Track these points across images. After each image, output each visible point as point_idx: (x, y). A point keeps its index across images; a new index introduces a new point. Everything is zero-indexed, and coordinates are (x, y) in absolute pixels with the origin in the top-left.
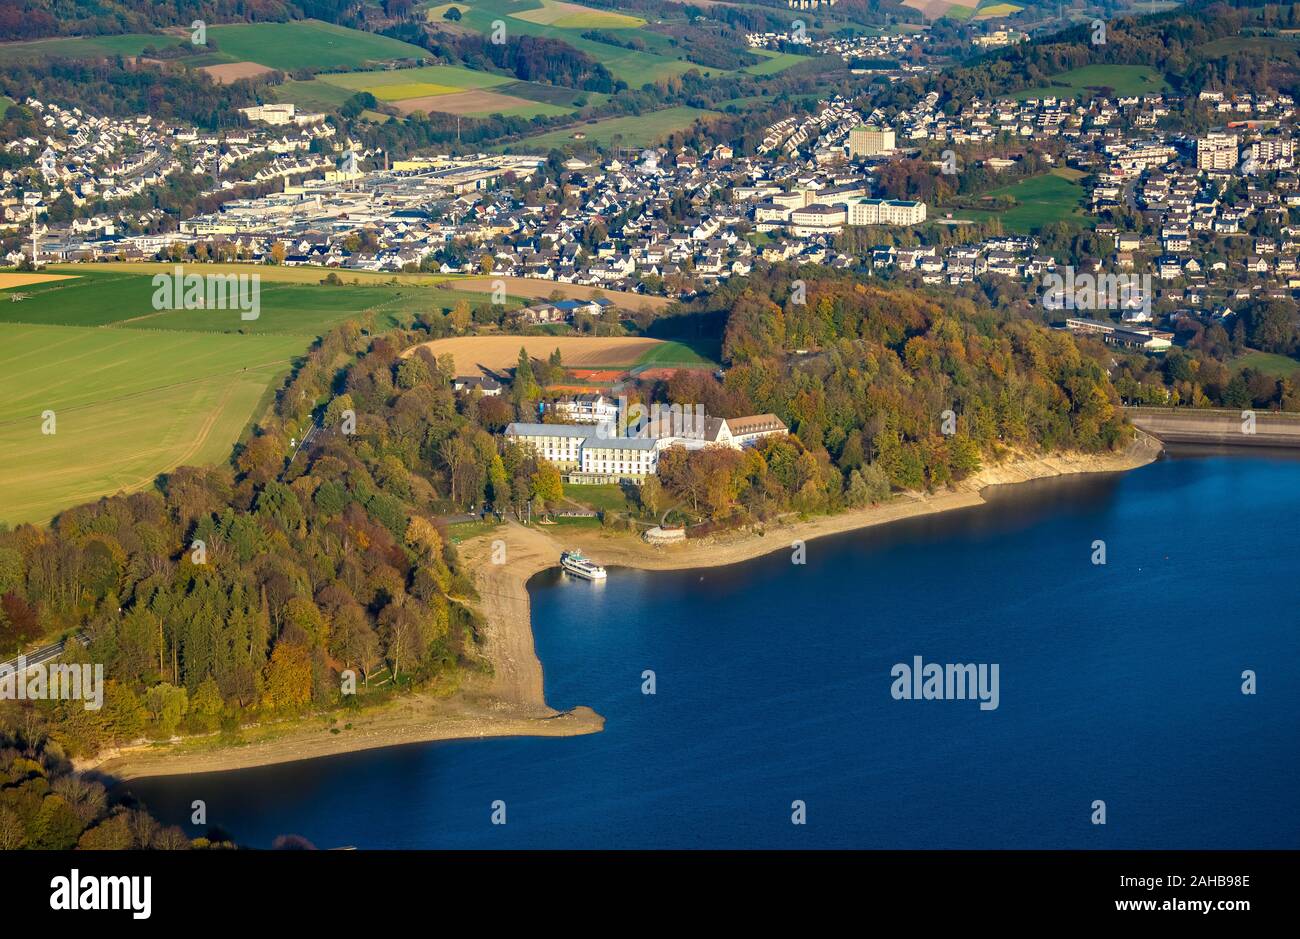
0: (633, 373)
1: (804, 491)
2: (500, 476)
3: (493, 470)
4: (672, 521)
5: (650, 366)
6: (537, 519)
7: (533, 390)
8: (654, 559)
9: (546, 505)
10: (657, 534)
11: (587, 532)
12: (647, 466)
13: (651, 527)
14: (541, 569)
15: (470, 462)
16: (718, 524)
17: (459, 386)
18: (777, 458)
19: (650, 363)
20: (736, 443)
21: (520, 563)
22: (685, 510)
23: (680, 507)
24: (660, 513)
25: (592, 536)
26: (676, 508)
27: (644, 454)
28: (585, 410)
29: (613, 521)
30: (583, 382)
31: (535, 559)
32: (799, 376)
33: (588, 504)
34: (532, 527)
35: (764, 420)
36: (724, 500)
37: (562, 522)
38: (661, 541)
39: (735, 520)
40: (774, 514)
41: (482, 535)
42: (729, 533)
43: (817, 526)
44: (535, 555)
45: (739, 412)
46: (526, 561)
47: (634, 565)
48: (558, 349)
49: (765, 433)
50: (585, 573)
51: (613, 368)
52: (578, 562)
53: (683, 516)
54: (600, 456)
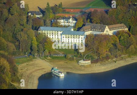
0: (83, 10)
1: (130, 48)
2: (35, 43)
3: (33, 42)
4: (87, 58)
5: (90, 8)
6: (46, 57)
7: (52, 16)
8: (80, 70)
9: (49, 52)
10: (82, 62)
11: (61, 61)
12: (82, 40)
13: (81, 60)
14: (45, 73)
15: (26, 39)
16: (101, 59)
17: (30, 14)
18: (122, 38)
19: (90, 6)
20: (111, 33)
21: (38, 71)
22: (92, 54)
23: (90, 54)
24: (84, 55)
25: (62, 63)
26: (89, 54)
27: (81, 37)
28: (66, 22)
29: (69, 58)
30: (68, 13)
31: (43, 70)
32: (132, 12)
33: (63, 52)
34: (44, 59)
35: (120, 26)
36: (104, 51)
37: (53, 58)
38: (83, 64)
39: (107, 58)
40: (120, 55)
41: (28, 62)
42: (105, 62)
43: (134, 59)
44: (43, 69)
45: (113, 23)
46: (40, 71)
47: (74, 72)
48: (61, 2)
49: (120, 30)
50: (58, 75)
51: (79, 8)
52: (56, 71)
53: (91, 56)
54: (67, 37)
